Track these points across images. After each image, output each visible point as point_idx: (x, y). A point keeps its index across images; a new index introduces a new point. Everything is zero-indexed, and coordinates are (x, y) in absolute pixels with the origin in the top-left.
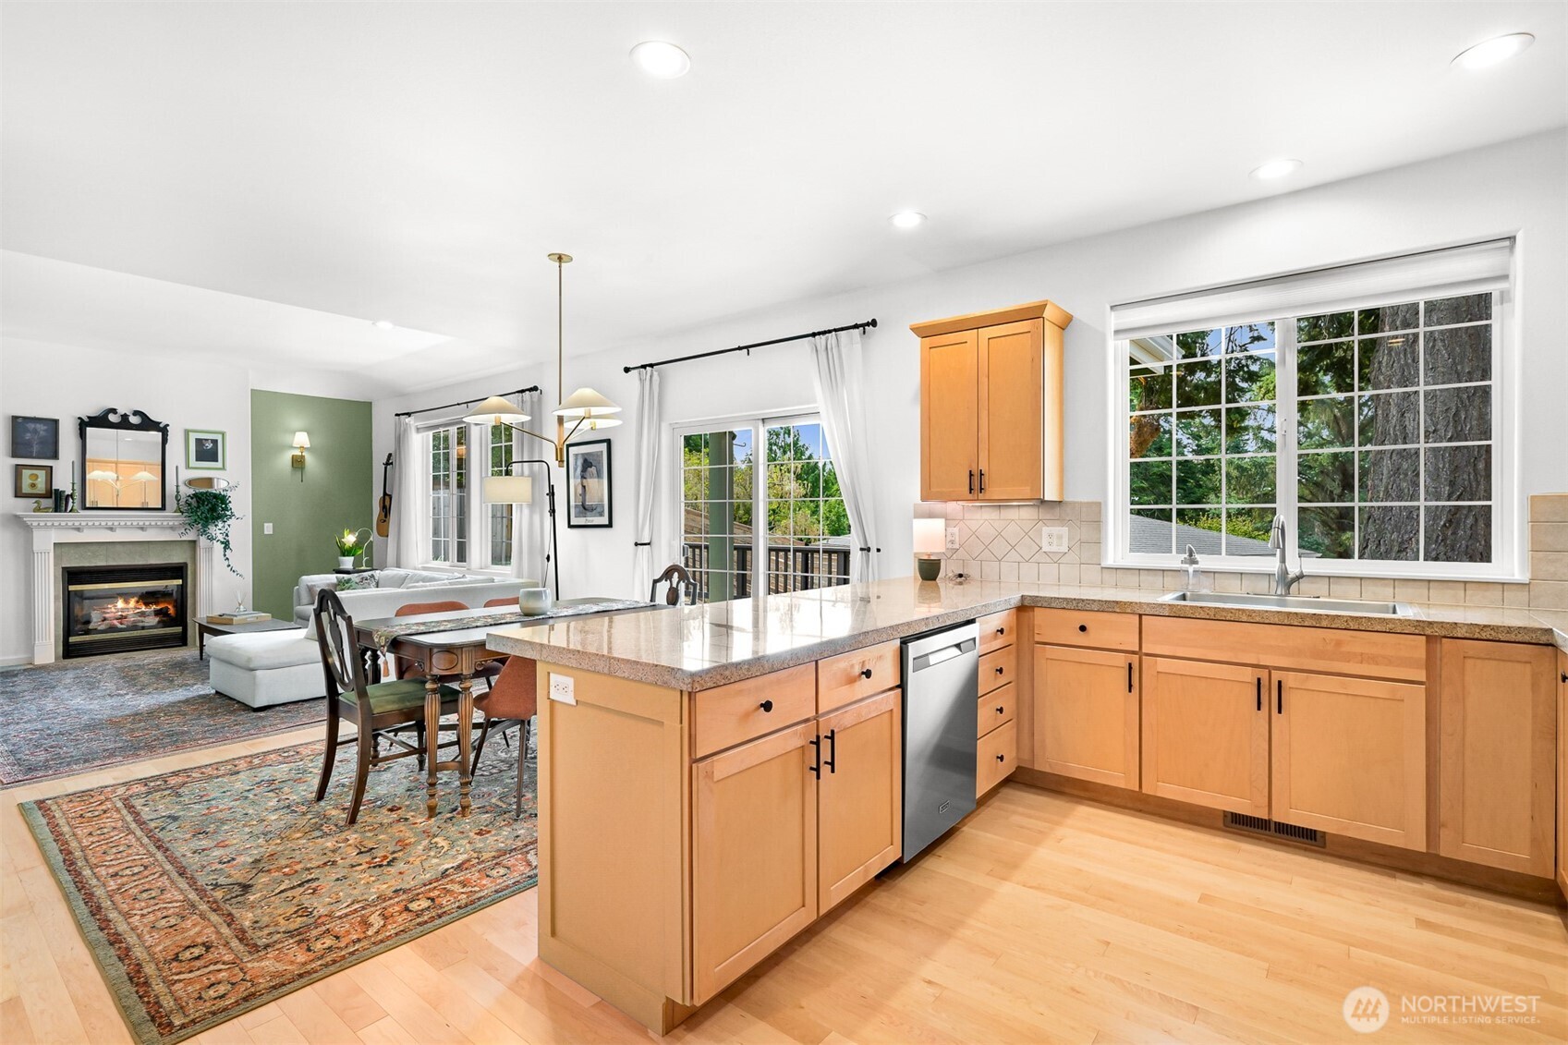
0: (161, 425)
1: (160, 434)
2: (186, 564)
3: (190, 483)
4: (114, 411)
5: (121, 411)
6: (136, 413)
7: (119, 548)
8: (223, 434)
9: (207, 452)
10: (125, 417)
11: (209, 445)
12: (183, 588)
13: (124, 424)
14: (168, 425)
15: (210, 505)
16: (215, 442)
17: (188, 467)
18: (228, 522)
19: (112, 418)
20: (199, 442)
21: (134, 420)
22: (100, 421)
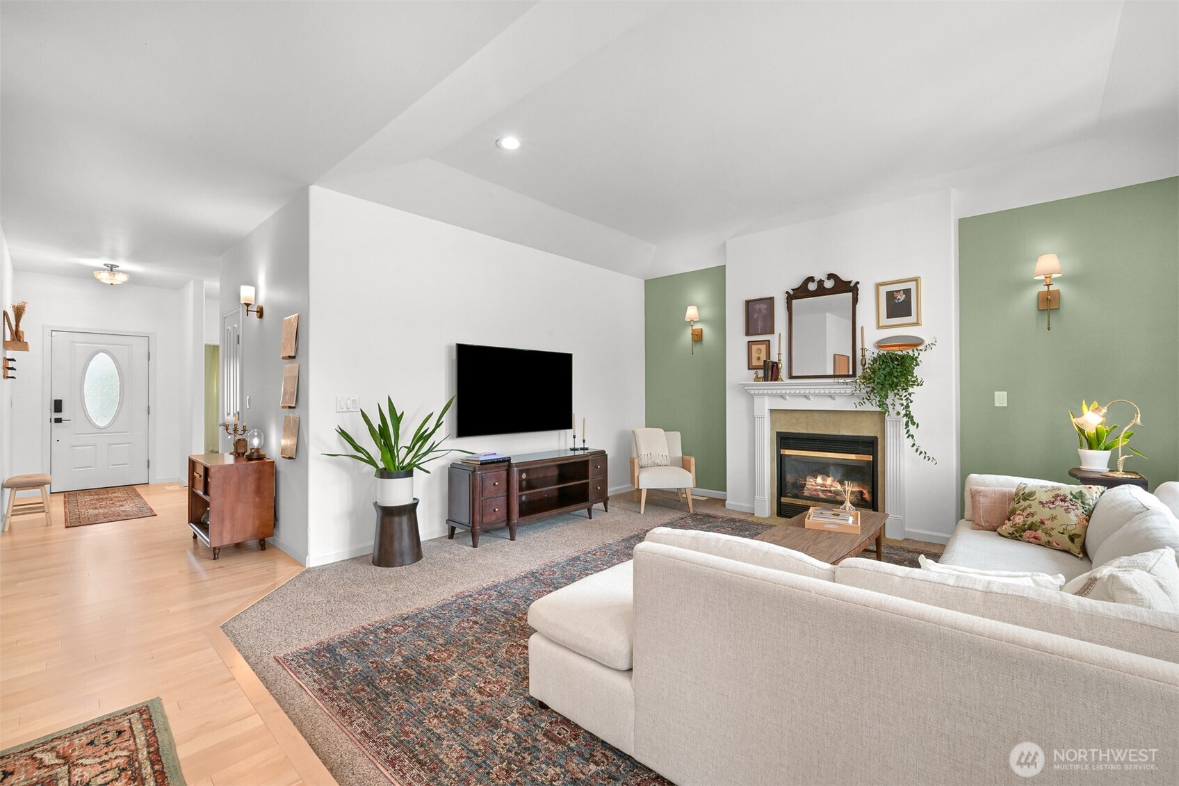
0: (852, 285)
1: (851, 293)
2: (876, 438)
3: (880, 345)
4: (811, 279)
5: (817, 278)
6: (831, 276)
7: (816, 416)
8: (916, 280)
9: (899, 305)
10: (821, 282)
11: (901, 297)
12: (874, 463)
13: (821, 291)
14: (858, 283)
15: (887, 370)
16: (907, 292)
17: (879, 327)
18: (911, 390)
19: (812, 287)
20: (890, 295)
21: (829, 284)
22: (801, 292)
